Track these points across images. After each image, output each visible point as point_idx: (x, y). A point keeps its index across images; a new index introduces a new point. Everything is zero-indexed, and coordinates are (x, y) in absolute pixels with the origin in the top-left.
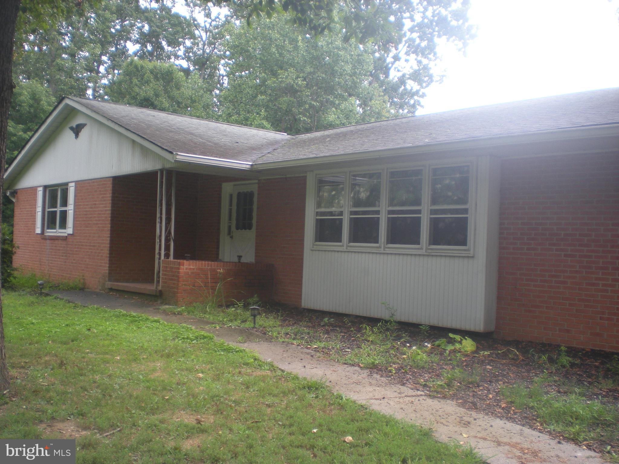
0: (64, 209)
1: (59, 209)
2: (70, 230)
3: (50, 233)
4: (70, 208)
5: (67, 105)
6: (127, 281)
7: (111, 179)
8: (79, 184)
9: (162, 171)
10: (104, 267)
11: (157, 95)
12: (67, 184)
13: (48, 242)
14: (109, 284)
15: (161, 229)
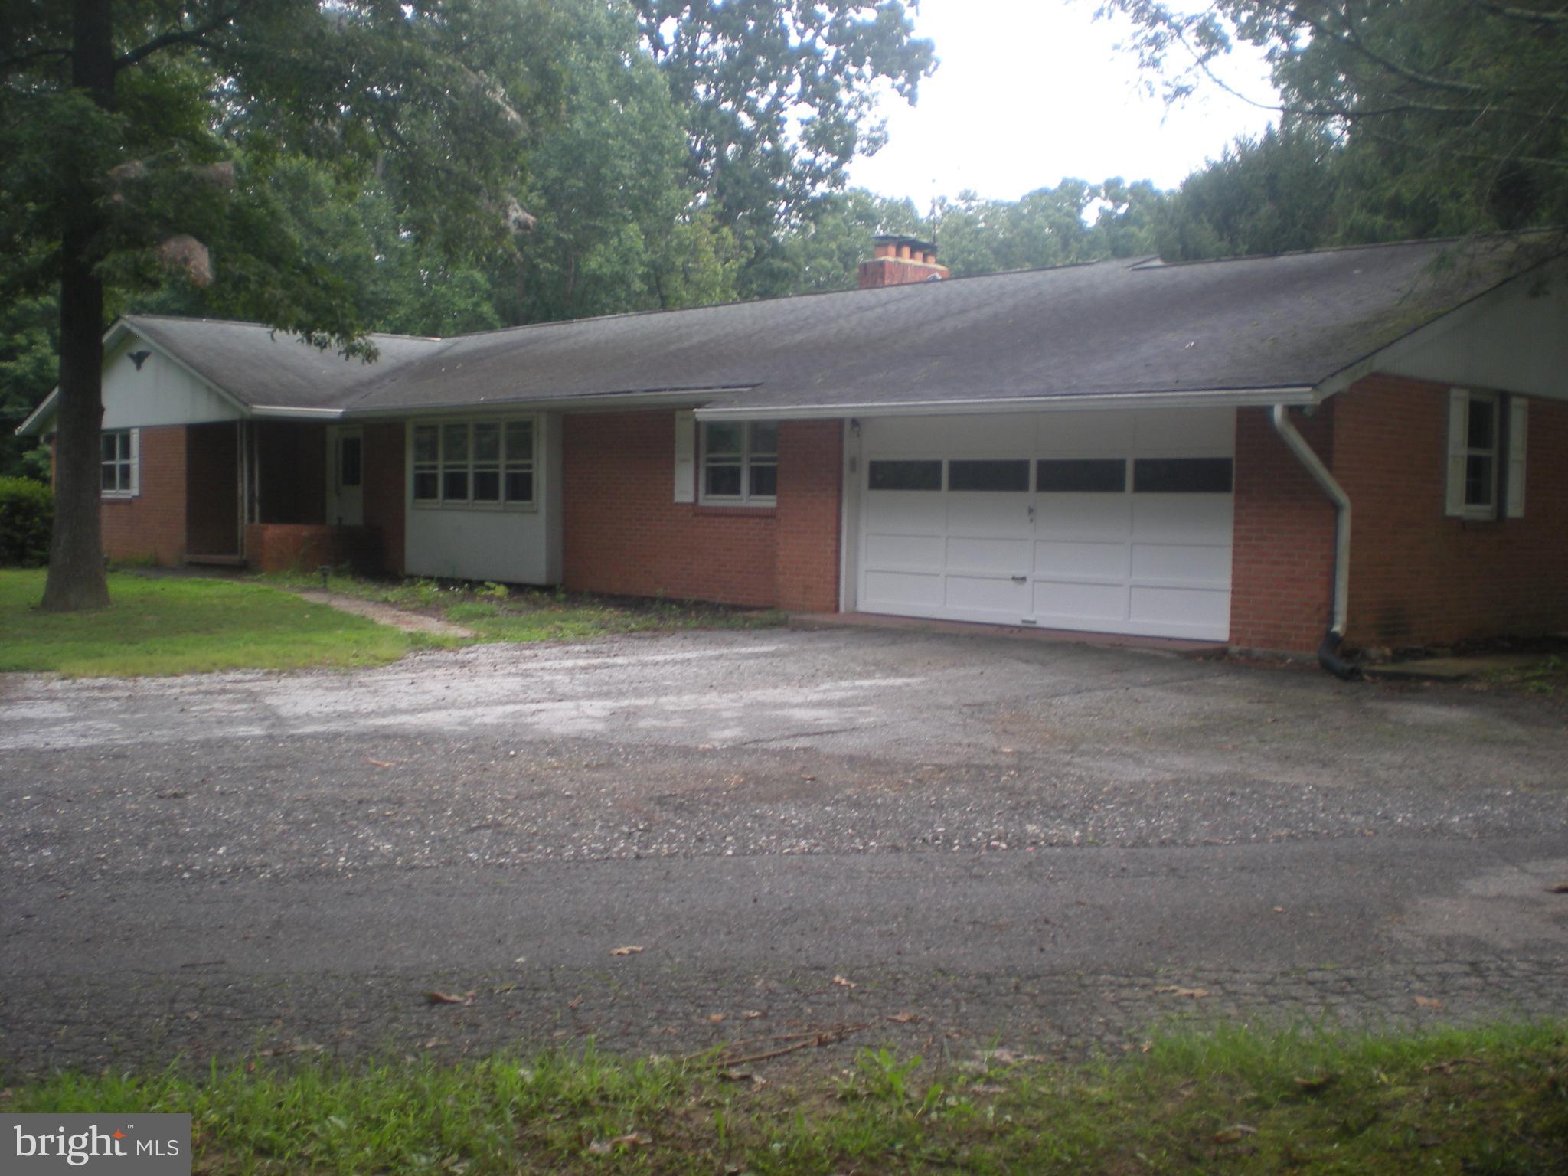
0: (124, 462)
1: (118, 462)
2: (134, 491)
3: (107, 494)
4: (134, 462)
5: (122, 328)
7: (183, 434)
8: (147, 432)
9: (242, 421)
10: (181, 536)
12: (128, 429)
13: (105, 507)
14: (187, 558)
15: (243, 488)
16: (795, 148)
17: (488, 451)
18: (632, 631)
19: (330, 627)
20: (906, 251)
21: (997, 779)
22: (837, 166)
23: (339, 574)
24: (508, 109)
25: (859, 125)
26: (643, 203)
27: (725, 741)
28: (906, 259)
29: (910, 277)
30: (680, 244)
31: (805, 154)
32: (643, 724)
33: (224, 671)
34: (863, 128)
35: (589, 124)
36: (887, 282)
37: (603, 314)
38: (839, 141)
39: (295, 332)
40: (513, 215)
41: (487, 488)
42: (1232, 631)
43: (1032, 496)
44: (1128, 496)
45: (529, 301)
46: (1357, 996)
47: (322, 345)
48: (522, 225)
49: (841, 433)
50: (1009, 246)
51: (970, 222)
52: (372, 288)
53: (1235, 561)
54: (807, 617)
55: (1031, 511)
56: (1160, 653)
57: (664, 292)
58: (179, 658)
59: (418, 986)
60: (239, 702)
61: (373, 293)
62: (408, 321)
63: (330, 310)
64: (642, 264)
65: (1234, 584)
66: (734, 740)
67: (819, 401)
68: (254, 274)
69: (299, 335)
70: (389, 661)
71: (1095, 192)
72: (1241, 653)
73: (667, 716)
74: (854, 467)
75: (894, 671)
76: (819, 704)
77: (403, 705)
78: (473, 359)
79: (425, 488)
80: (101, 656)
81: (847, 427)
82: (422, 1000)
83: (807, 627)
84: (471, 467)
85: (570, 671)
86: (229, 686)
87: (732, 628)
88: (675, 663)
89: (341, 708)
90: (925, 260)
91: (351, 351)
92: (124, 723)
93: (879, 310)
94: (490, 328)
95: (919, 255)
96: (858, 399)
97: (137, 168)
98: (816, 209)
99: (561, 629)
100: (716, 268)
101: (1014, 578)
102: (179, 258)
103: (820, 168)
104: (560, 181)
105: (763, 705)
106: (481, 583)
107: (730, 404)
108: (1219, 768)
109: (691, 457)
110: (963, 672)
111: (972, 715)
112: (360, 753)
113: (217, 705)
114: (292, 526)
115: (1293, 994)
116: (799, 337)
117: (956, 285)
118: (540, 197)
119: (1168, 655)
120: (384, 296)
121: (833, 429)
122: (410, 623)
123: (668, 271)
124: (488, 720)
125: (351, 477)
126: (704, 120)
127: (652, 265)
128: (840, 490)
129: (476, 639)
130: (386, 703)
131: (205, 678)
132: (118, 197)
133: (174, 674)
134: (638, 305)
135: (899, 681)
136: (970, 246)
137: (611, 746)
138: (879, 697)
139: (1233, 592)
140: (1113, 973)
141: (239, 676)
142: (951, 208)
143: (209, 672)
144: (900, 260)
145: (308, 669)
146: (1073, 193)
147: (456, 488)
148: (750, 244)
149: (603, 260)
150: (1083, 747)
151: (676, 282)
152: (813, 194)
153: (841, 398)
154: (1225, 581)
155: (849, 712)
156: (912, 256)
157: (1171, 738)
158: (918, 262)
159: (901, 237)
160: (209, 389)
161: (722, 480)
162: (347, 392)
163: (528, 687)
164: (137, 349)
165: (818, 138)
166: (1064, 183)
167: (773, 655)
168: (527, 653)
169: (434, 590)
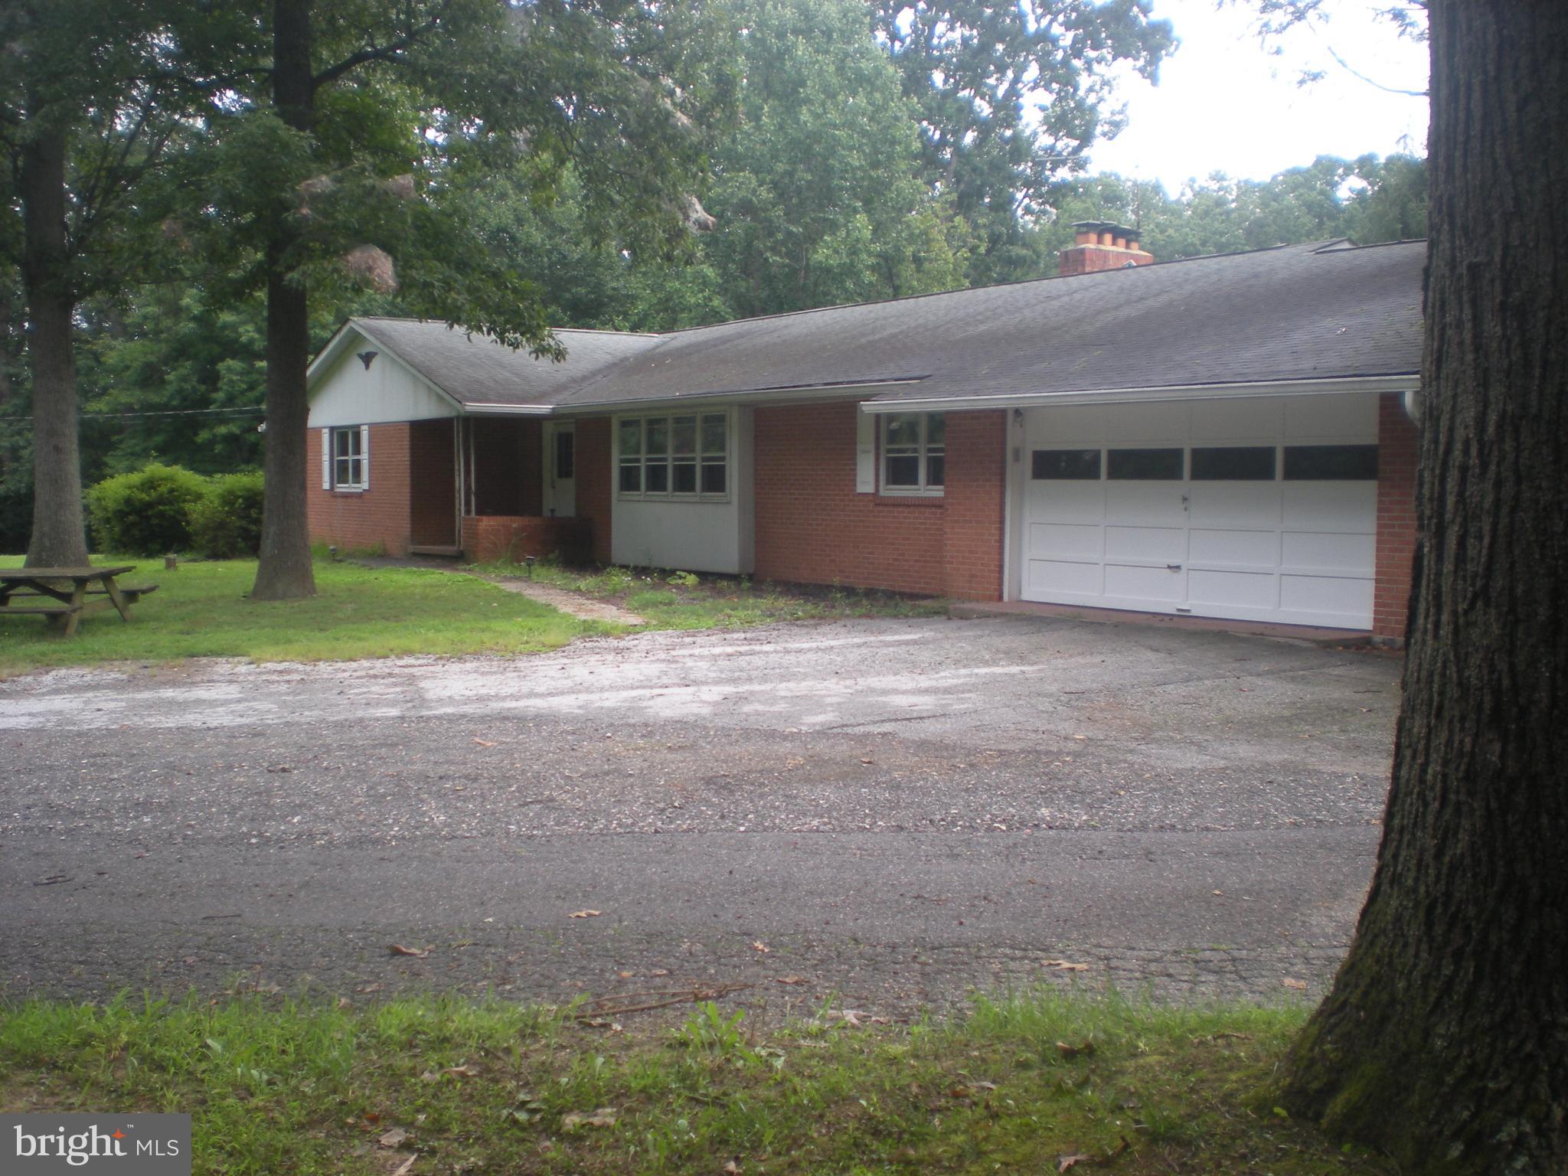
0: (356, 457)
1: (351, 458)
2: (365, 485)
3: (342, 488)
4: (364, 457)
5: (352, 329)
6: (434, 544)
7: (407, 430)
8: (372, 426)
9: (458, 417)
10: (406, 528)
11: (520, 221)
12: (358, 426)
13: (339, 500)
14: (411, 548)
15: (460, 482)
16: (1035, 134)
17: (685, 445)
18: (798, 619)
19: (509, 615)
20: (1108, 237)
21: (1047, 764)
22: (1077, 150)
23: (546, 562)
24: (679, 114)
25: (1101, 108)
26: (872, 195)
27: (814, 725)
28: (1107, 246)
29: (1111, 264)
30: (911, 235)
31: (1045, 140)
32: (747, 708)
33: (399, 657)
34: (1104, 112)
35: (817, 116)
36: (1087, 270)
37: (833, 304)
38: (1080, 126)
39: (489, 334)
40: (694, 216)
41: (685, 481)
42: (1376, 620)
43: (1185, 485)
44: (1278, 484)
45: (764, 294)
46: (1233, 976)
47: (515, 345)
48: (702, 226)
49: (1004, 423)
50: (1262, 226)
51: (1220, 203)
52: (614, 284)
53: (1378, 549)
54: (967, 606)
55: (1185, 499)
56: (1297, 642)
57: (897, 282)
58: (360, 644)
59: (389, 940)
60: (395, 685)
61: (614, 289)
62: (646, 315)
63: (517, 312)
64: (870, 254)
65: (1378, 573)
66: (822, 724)
67: (976, 393)
68: (438, 280)
69: (493, 336)
70: (554, 647)
71: (1348, 169)
72: (1384, 643)
73: (774, 700)
74: (1017, 457)
75: (1022, 659)
76: (926, 691)
77: (541, 689)
78: (681, 354)
79: (629, 481)
80: (289, 641)
81: (1010, 415)
82: (388, 951)
83: (964, 616)
84: (670, 460)
85: (715, 658)
86: (397, 671)
87: (895, 617)
88: (818, 649)
89: (483, 691)
90: (1127, 247)
91: (541, 351)
92: (284, 705)
93: (1066, 299)
94: (722, 320)
95: (1122, 242)
96: (1014, 390)
97: (323, 183)
98: (1058, 194)
99: (729, 616)
100: (946, 255)
101: (1169, 567)
102: (364, 267)
103: (1060, 154)
104: (790, 174)
105: (873, 691)
106: (673, 572)
107: (895, 396)
108: (1275, 757)
109: (872, 447)
110: (1088, 659)
111: (1068, 704)
112: (473, 733)
113: (373, 689)
114: (505, 518)
115: (1171, 971)
116: (982, 328)
117: (1162, 270)
118: (769, 191)
119: (1306, 644)
120: (624, 292)
121: (998, 418)
122: (591, 610)
123: (900, 262)
124: (607, 704)
125: (564, 471)
126: (940, 108)
127: (883, 256)
128: (1003, 480)
129: (646, 626)
130: (526, 686)
131: (379, 663)
132: (305, 211)
133: (351, 660)
134: (869, 296)
135: (1015, 669)
136: (1222, 227)
137: (705, 728)
138: (987, 686)
139: (1377, 581)
140: (1012, 947)
141: (411, 661)
142: (1202, 189)
143: (386, 657)
144: (1102, 247)
145: (476, 655)
146: (1327, 169)
147: (656, 480)
148: (983, 233)
149: (830, 252)
150: (1157, 735)
151: (907, 271)
152: (1053, 179)
153: (998, 390)
154: (1369, 570)
155: (948, 699)
156: (1114, 243)
157: (1253, 728)
158: (1120, 248)
159: (1103, 224)
160: (429, 387)
161: (901, 471)
162: (560, 388)
163: (666, 673)
164: (365, 350)
165: (1058, 124)
166: (1319, 162)
167: (915, 642)
168: (688, 640)
169: (627, 579)
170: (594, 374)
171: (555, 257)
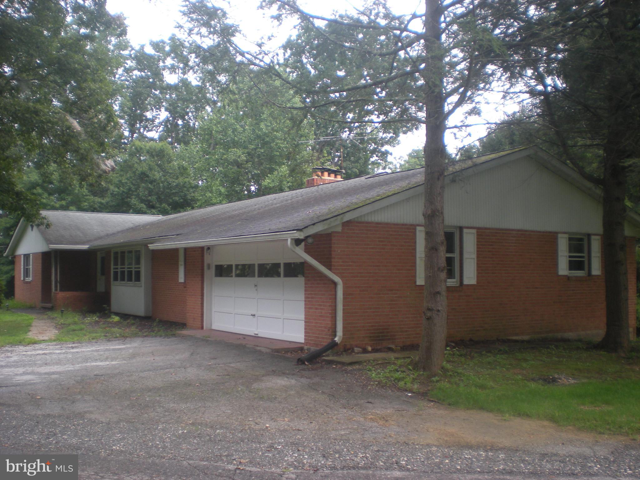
2: (31, 279)
6: (46, 303)
17: (130, 262)
28: (326, 176)
41: (130, 277)
42: (305, 339)
43: (256, 279)
44: (282, 279)
49: (203, 253)
53: (305, 308)
55: (256, 286)
65: (305, 318)
72: (307, 349)
74: (209, 268)
79: (116, 277)
84: (126, 268)
90: (335, 177)
101: (252, 315)
114: (71, 292)
118: (246, 157)
121: (201, 251)
139: (305, 322)
144: (323, 177)
147: (123, 277)
154: (302, 317)
156: (329, 176)
158: (331, 178)
159: (323, 168)
169: (116, 319)
170: (118, 232)
171: (166, 184)
